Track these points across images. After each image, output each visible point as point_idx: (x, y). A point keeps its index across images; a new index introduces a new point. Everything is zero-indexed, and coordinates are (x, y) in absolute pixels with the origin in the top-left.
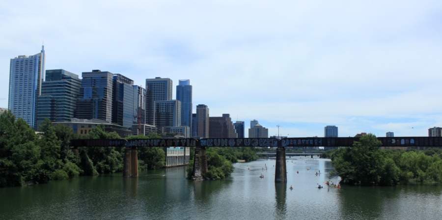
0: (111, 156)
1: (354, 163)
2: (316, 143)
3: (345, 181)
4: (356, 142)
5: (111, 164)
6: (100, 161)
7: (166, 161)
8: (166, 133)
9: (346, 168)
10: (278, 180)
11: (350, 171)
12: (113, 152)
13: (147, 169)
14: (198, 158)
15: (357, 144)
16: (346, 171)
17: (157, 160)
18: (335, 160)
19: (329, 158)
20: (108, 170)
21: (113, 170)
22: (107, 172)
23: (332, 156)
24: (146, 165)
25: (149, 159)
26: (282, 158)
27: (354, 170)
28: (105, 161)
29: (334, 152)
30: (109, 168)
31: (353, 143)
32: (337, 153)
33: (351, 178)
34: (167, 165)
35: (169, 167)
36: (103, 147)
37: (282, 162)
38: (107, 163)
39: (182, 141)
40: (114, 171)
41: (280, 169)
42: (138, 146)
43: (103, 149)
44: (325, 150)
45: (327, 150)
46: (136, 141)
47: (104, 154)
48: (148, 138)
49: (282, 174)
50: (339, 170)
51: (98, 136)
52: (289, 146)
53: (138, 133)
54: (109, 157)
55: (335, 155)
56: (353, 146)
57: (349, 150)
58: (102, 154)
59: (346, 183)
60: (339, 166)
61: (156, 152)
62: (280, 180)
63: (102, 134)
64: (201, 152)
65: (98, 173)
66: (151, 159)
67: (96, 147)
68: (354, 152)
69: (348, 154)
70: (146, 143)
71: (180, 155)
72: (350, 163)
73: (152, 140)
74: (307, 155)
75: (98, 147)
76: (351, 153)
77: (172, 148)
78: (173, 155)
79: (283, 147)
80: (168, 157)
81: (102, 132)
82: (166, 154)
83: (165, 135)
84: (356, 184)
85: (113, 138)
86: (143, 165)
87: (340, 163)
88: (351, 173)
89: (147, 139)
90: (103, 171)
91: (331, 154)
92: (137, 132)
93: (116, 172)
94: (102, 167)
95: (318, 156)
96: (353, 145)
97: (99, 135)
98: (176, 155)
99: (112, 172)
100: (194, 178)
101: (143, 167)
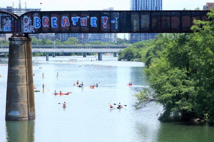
1: (194, 71)
2: (105, 24)
3: (172, 115)
4: (200, 22)
9: (174, 84)
10: (12, 114)
11: (185, 90)
15: (201, 26)
16: (175, 90)
18: (153, 65)
19: (141, 61)
23: (148, 55)
26: (22, 60)
27: (192, 88)
29: (152, 47)
31: (192, 24)
32: (158, 47)
33: (187, 107)
37: (22, 70)
41: (19, 88)
44: (131, 41)
45: (136, 41)
49: (24, 101)
50: (158, 88)
52: (41, 30)
55: (154, 52)
56: (192, 32)
57: (182, 41)
59: (176, 120)
60: (159, 80)
62: (17, 114)
68: (195, 45)
69: (180, 51)
72: (183, 72)
74: (88, 54)
76: (186, 47)
79: (27, 35)
84: (196, 120)
87: (163, 71)
88: (187, 95)
91: (143, 52)
95: (115, 54)
96: (192, 28)
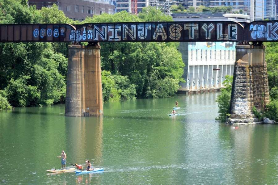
0: (44, 64)
5: (43, 86)
6: (16, 78)
7: (185, 76)
8: (201, 7)
12: (48, 56)
13: (134, 98)
14: (243, 68)
17: (162, 76)
20: (36, 98)
21: (47, 98)
22: (32, 102)
24: (134, 86)
25: (142, 74)
28: (28, 77)
30: (39, 95)
34: (188, 88)
35: (194, 93)
36: (22, 44)
38: (32, 82)
39: (204, 27)
40: (50, 101)
42: (101, 41)
43: (21, 49)
46: (95, 27)
47: (26, 61)
48: (139, 20)
51: (11, 17)
53: (130, 8)
54: (39, 69)
58: (19, 60)
61: (159, 55)
63: (19, 11)
64: (250, 55)
65: (9, 106)
66: (145, 71)
67: (6, 44)
70: (120, 34)
71: (223, 63)
73: (133, 26)
75: (12, 45)
77: (201, 45)
78: (204, 63)
80: (191, 67)
81: (21, 6)
82: (186, 60)
83: (201, 12)
85: (51, 21)
86: (126, 87)
89: (137, 23)
90: (22, 101)
92: (127, 6)
93: (55, 104)
94: (20, 90)
97: (12, 14)
98: (213, 63)
99: (45, 104)
100: (233, 120)
101: (126, 92)
